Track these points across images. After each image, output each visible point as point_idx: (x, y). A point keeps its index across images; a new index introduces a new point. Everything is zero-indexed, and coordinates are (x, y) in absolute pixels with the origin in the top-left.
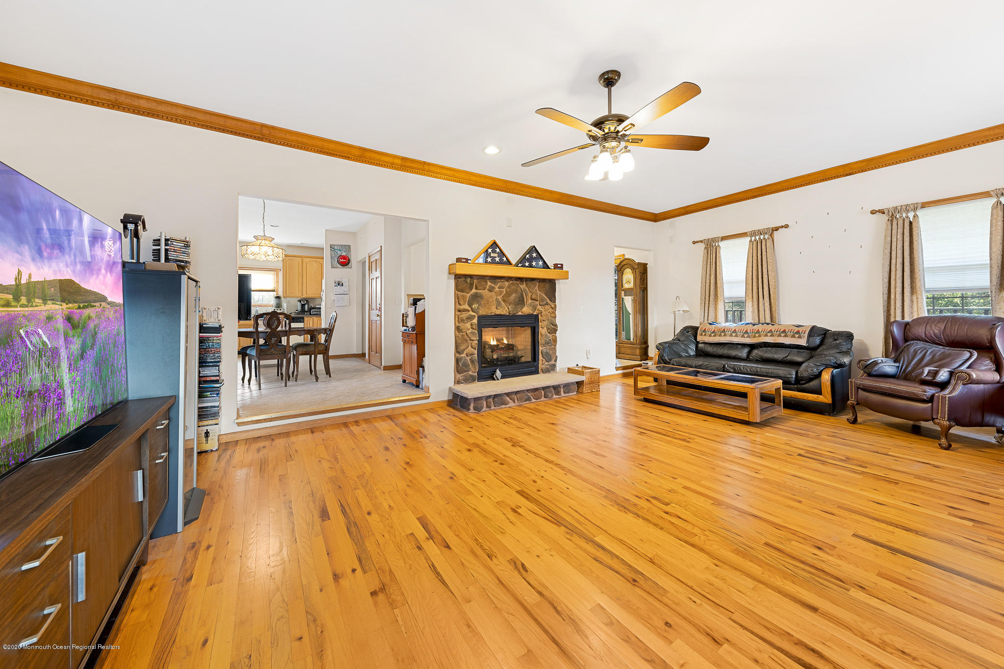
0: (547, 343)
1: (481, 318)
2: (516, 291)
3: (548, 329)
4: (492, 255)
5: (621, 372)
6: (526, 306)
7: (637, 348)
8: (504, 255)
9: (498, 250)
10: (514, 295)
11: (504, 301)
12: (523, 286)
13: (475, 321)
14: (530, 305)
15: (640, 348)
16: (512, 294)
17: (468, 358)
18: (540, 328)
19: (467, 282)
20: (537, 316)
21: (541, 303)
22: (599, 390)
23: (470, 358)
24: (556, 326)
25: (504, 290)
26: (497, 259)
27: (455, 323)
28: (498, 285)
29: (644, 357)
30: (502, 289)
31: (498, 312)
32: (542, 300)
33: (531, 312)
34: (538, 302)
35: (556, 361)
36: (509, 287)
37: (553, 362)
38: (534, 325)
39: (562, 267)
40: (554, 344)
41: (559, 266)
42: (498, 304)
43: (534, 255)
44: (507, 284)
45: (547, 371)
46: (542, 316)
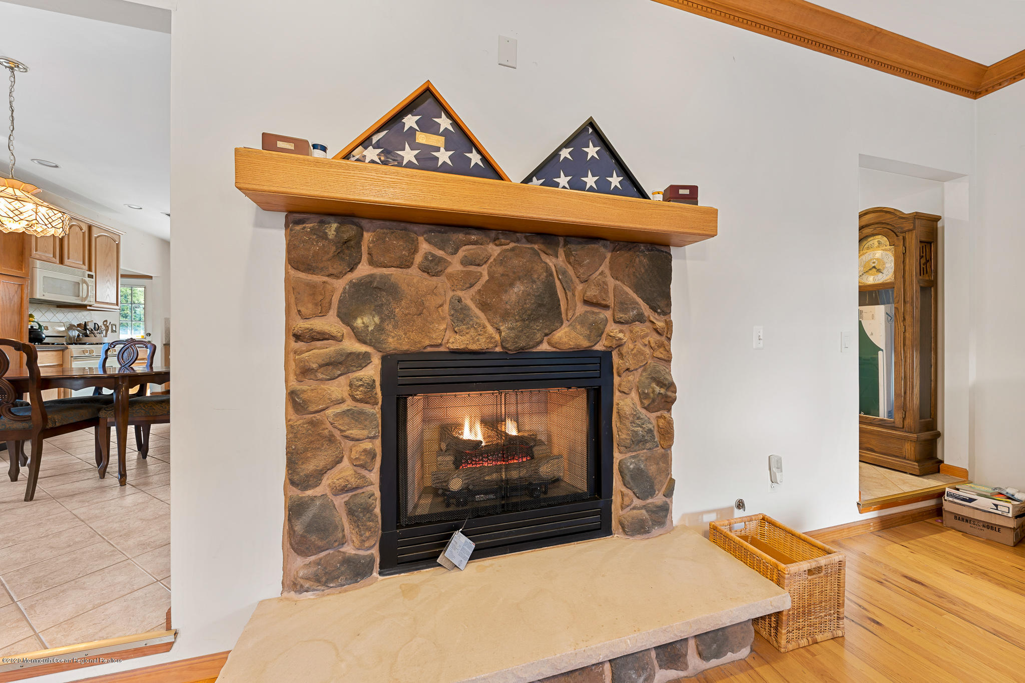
0: (638, 441)
1: (391, 363)
2: (527, 275)
3: (643, 396)
4: (422, 138)
5: (872, 515)
6: (566, 323)
7: (905, 439)
8: (472, 144)
9: (444, 123)
10: (519, 289)
11: (484, 306)
12: (556, 262)
13: (372, 371)
14: (582, 321)
15: (917, 441)
16: (512, 285)
17: (339, 501)
18: (617, 394)
19: (325, 237)
20: (606, 356)
21: (620, 315)
22: (840, 633)
23: (346, 497)
24: (671, 386)
25: (484, 271)
26: (444, 156)
27: (286, 381)
28: (461, 253)
29: (929, 464)
30: (472, 268)
31: (457, 342)
32: (624, 305)
33: (585, 344)
34: (608, 314)
35: (669, 493)
36: (502, 260)
37: (658, 499)
38: (596, 383)
39: (692, 195)
40: (665, 445)
41: (681, 192)
42: (460, 314)
43: (592, 151)
44: (494, 250)
45: (638, 529)
46: (621, 355)
